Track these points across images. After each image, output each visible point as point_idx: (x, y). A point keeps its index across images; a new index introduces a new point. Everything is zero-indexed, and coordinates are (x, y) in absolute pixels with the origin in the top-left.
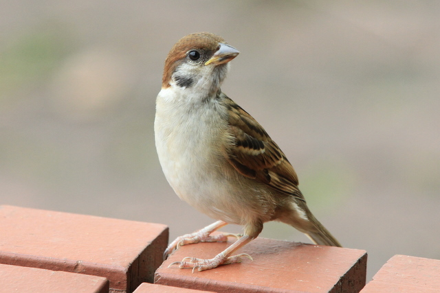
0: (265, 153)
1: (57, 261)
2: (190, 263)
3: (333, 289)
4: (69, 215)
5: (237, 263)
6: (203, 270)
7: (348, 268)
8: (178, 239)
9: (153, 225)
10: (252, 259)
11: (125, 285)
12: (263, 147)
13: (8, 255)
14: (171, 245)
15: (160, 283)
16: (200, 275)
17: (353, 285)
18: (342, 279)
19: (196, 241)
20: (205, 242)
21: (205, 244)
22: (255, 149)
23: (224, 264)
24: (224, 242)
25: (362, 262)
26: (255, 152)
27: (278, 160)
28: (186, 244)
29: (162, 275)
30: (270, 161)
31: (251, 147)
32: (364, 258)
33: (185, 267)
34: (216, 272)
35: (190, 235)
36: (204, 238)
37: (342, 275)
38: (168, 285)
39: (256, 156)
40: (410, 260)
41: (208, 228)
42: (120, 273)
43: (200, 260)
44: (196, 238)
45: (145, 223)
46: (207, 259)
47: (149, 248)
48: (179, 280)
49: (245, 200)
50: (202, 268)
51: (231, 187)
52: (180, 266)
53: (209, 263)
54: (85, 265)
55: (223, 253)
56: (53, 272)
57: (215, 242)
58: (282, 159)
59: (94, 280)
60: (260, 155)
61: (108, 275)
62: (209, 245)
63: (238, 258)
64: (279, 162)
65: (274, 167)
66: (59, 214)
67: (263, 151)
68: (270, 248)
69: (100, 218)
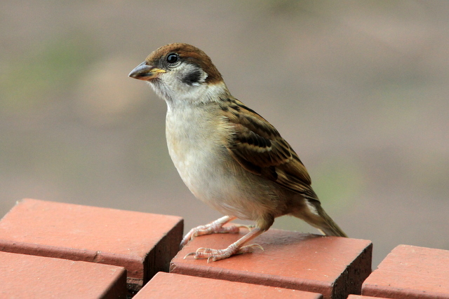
0: (271, 151)
1: (78, 251)
2: (204, 253)
3: (340, 278)
4: (89, 208)
5: (249, 253)
6: (218, 260)
7: (354, 257)
8: (192, 230)
9: (168, 217)
10: (262, 249)
11: (142, 274)
12: (269, 145)
13: (31, 246)
14: (186, 237)
15: (176, 273)
16: (213, 264)
17: (359, 274)
18: (349, 268)
19: (209, 232)
20: (218, 233)
21: (218, 236)
22: (261, 146)
23: (236, 254)
24: (236, 233)
25: (368, 252)
26: (261, 149)
27: (286, 158)
28: (200, 235)
29: (177, 265)
30: (277, 159)
31: (256, 145)
32: (370, 248)
33: (201, 258)
34: (228, 261)
35: (203, 227)
36: (217, 229)
37: (349, 264)
38: (183, 274)
39: (261, 153)
40: (413, 249)
41: (220, 220)
42: (138, 263)
43: (213, 250)
44: (210, 229)
45: (161, 216)
46: (220, 249)
47: (164, 239)
48: (193, 269)
49: (254, 196)
50: (217, 258)
51: (239, 182)
52: (195, 257)
53: (223, 253)
54: (104, 255)
55: (235, 243)
56: (73, 262)
57: (227, 233)
58: (291, 158)
59: (112, 270)
60: (266, 152)
61: (126, 265)
62: (222, 236)
63: (249, 248)
64: (287, 161)
65: (281, 165)
66: (79, 207)
67: (269, 149)
68: (280, 239)
69: (119, 211)
